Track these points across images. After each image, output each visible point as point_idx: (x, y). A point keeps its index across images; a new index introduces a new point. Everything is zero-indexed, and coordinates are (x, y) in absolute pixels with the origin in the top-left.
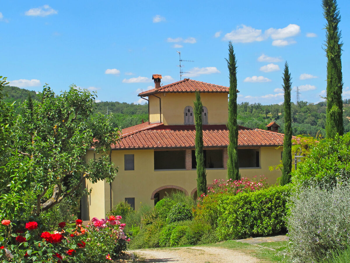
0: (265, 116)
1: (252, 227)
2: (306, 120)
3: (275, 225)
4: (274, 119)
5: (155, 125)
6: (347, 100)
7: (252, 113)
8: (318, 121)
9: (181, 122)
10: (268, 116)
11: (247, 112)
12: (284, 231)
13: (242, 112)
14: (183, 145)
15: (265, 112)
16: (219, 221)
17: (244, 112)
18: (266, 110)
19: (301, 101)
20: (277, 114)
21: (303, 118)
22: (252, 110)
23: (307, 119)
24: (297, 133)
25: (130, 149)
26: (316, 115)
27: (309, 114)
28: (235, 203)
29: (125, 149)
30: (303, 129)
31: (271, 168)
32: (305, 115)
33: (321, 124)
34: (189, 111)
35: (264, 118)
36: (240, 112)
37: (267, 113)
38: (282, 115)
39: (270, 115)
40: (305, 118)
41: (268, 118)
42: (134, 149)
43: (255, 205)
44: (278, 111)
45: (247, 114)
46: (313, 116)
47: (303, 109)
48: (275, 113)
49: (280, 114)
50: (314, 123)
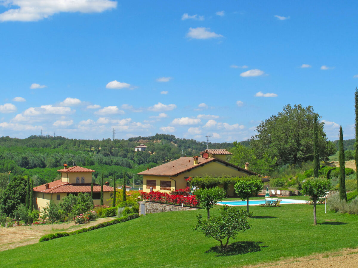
0: (89, 150)
1: (109, 215)
2: (120, 154)
3: (113, 215)
4: (96, 152)
5: (66, 183)
6: (150, 137)
7: (79, 147)
8: (128, 154)
9: (75, 182)
10: (91, 149)
11: (76, 146)
12: (115, 216)
13: (72, 146)
14: (77, 191)
15: (89, 146)
16: (102, 214)
17: (73, 146)
18: (90, 145)
19: (116, 139)
20: (98, 148)
21: (117, 152)
22: (80, 145)
23: (120, 152)
24: (113, 163)
25: (59, 193)
26: (127, 150)
27: (122, 149)
28: (106, 210)
29: (57, 193)
30: (117, 161)
31: (107, 200)
32: (119, 150)
33: (130, 156)
34: (78, 178)
35: (89, 151)
36: (71, 146)
37: (91, 148)
38: (102, 149)
39: (93, 149)
40: (119, 152)
41: (91, 151)
42: (60, 193)
43: (110, 211)
44: (99, 146)
45: (75, 148)
46: (124, 150)
47: (117, 145)
48: (97, 147)
49: (100, 148)
50: (125, 156)
